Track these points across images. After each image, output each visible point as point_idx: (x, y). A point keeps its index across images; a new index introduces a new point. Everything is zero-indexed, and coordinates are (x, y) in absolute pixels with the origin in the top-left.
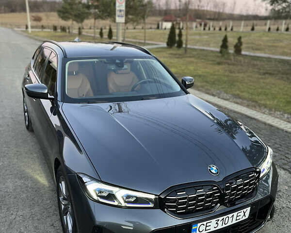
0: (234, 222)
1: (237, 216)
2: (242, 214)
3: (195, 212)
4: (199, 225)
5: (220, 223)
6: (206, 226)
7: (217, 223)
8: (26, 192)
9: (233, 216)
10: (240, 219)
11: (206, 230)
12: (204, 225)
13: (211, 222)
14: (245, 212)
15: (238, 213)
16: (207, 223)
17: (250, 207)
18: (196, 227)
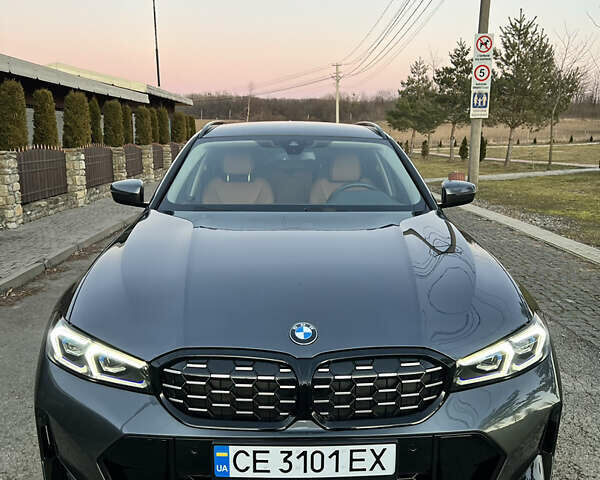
0: (347, 473)
2: (369, 457)
3: (229, 419)
4: (233, 450)
5: (297, 462)
6: (255, 461)
7: (285, 460)
9: (336, 453)
10: (364, 470)
11: (255, 471)
12: (247, 455)
13: (268, 452)
14: (378, 454)
15: (352, 451)
16: (255, 452)
17: (394, 445)
18: (225, 454)
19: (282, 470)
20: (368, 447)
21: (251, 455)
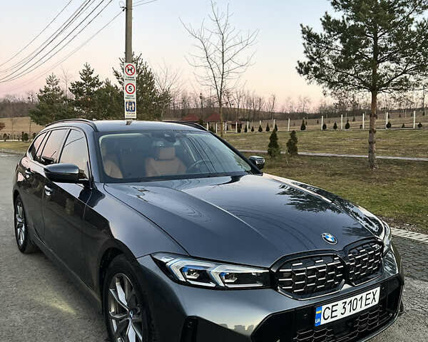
0: (364, 308)
1: (366, 299)
2: (371, 296)
3: (316, 291)
4: (324, 307)
5: (348, 307)
6: (332, 311)
7: (344, 308)
8: (43, 323)
9: (362, 297)
10: (370, 304)
11: (332, 317)
12: (329, 309)
13: (337, 305)
14: (374, 294)
15: (367, 295)
16: (332, 307)
17: (380, 287)
18: (320, 312)
19: (342, 314)
20: (372, 291)
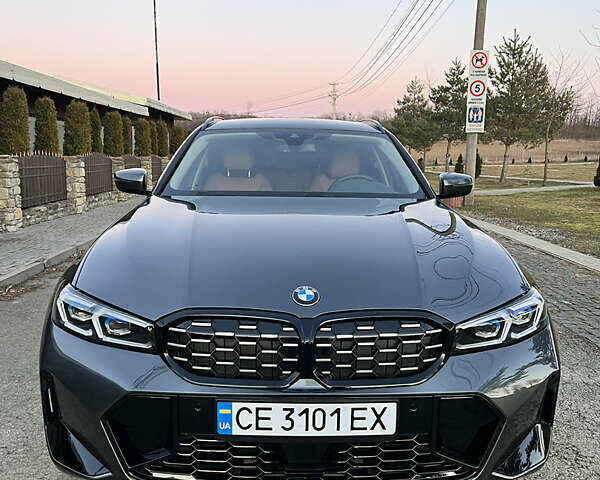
0: (348, 432)
4: (236, 406)
5: (299, 420)
6: (258, 418)
7: (288, 418)
9: (338, 411)
10: (365, 429)
11: (258, 428)
12: (250, 412)
13: (270, 409)
14: (379, 413)
15: (353, 410)
16: (258, 409)
17: (395, 404)
18: (229, 411)
19: (283, 428)
20: (369, 406)
21: (254, 412)
